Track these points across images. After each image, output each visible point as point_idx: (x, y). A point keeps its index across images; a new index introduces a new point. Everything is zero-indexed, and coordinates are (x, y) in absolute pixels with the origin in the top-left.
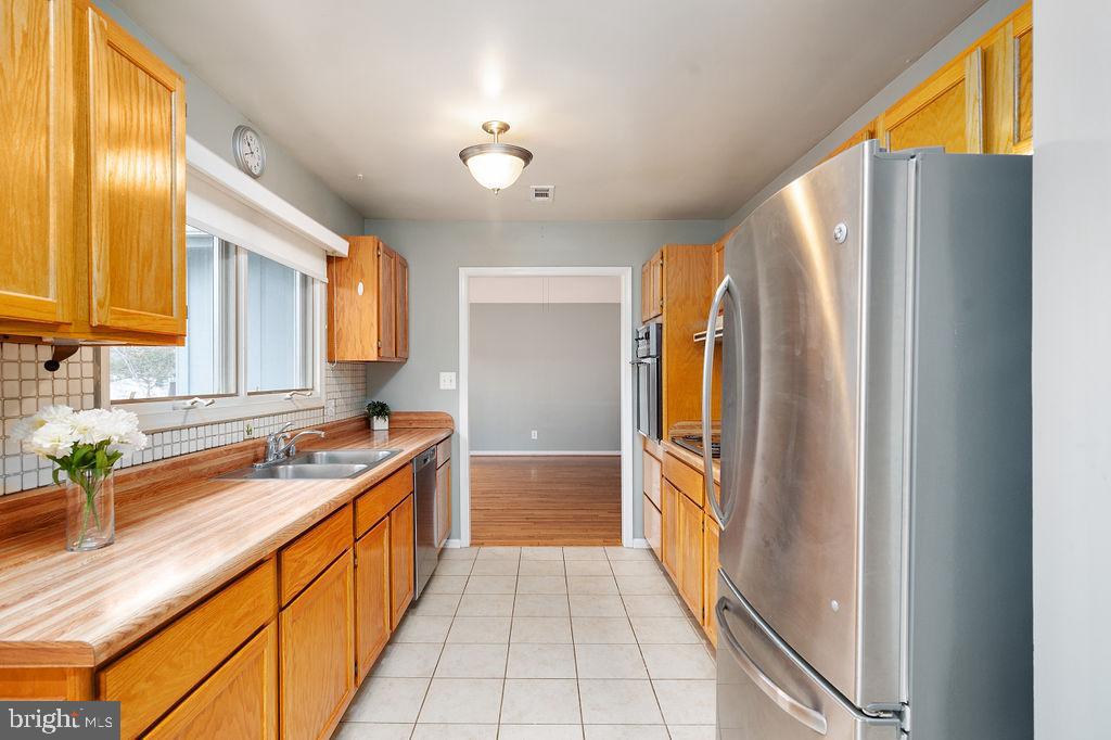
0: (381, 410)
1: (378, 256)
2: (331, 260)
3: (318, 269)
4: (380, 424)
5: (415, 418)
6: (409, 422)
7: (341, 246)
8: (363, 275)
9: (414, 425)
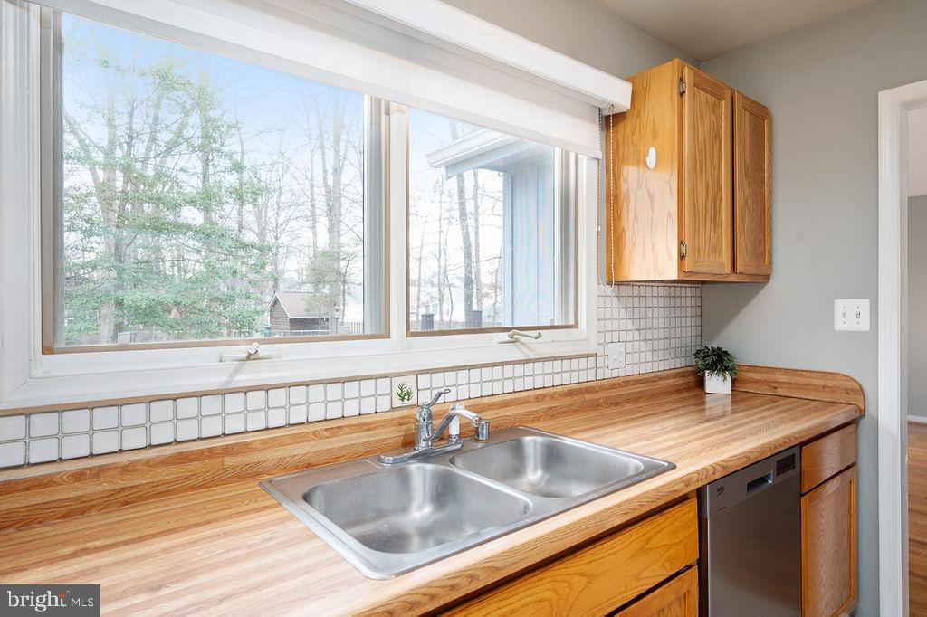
0: (719, 360)
1: (682, 94)
2: (611, 121)
3: (586, 139)
4: (717, 384)
5: (784, 379)
6: (774, 385)
7: (618, 94)
8: (655, 134)
9: (781, 392)
